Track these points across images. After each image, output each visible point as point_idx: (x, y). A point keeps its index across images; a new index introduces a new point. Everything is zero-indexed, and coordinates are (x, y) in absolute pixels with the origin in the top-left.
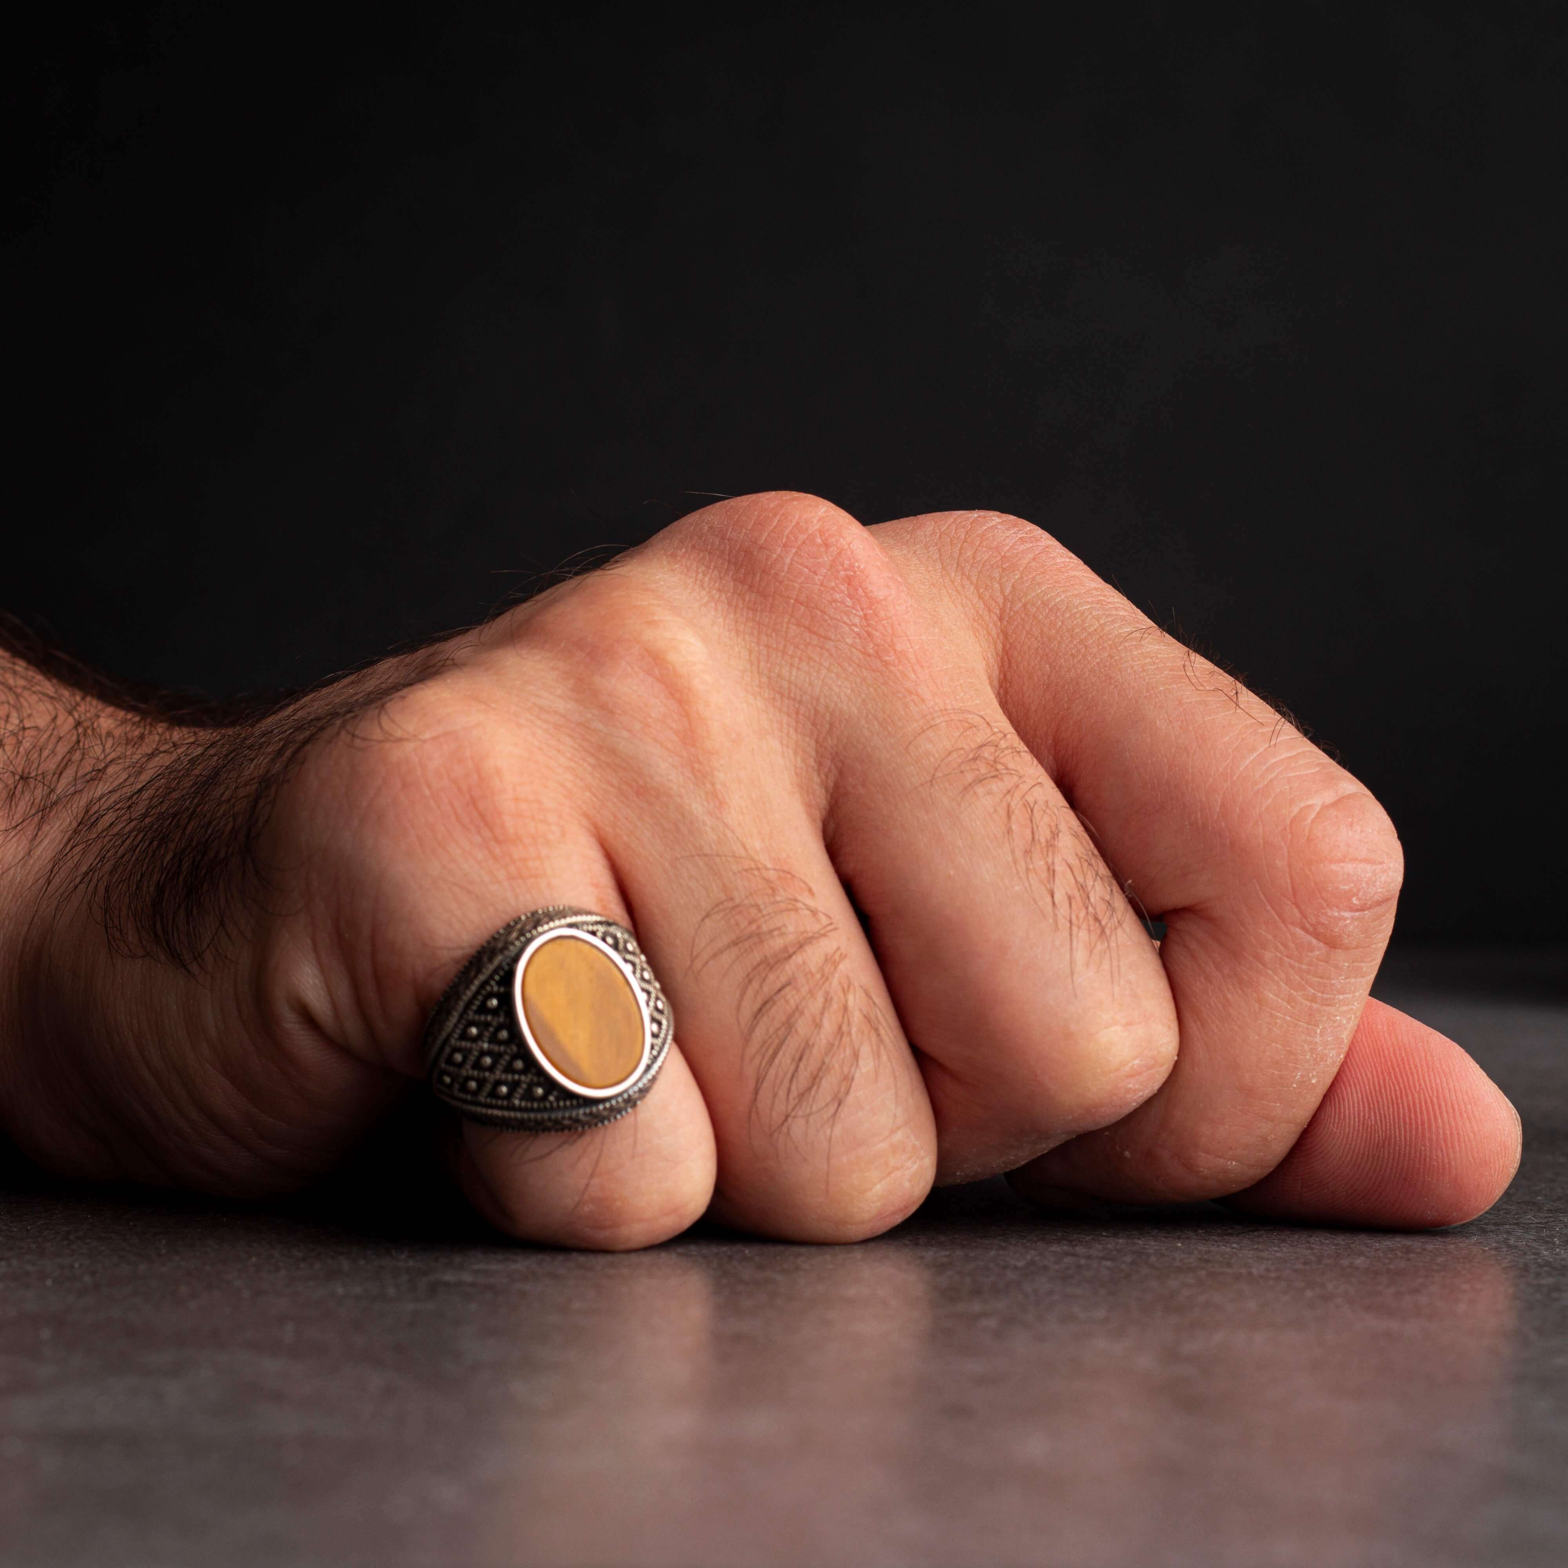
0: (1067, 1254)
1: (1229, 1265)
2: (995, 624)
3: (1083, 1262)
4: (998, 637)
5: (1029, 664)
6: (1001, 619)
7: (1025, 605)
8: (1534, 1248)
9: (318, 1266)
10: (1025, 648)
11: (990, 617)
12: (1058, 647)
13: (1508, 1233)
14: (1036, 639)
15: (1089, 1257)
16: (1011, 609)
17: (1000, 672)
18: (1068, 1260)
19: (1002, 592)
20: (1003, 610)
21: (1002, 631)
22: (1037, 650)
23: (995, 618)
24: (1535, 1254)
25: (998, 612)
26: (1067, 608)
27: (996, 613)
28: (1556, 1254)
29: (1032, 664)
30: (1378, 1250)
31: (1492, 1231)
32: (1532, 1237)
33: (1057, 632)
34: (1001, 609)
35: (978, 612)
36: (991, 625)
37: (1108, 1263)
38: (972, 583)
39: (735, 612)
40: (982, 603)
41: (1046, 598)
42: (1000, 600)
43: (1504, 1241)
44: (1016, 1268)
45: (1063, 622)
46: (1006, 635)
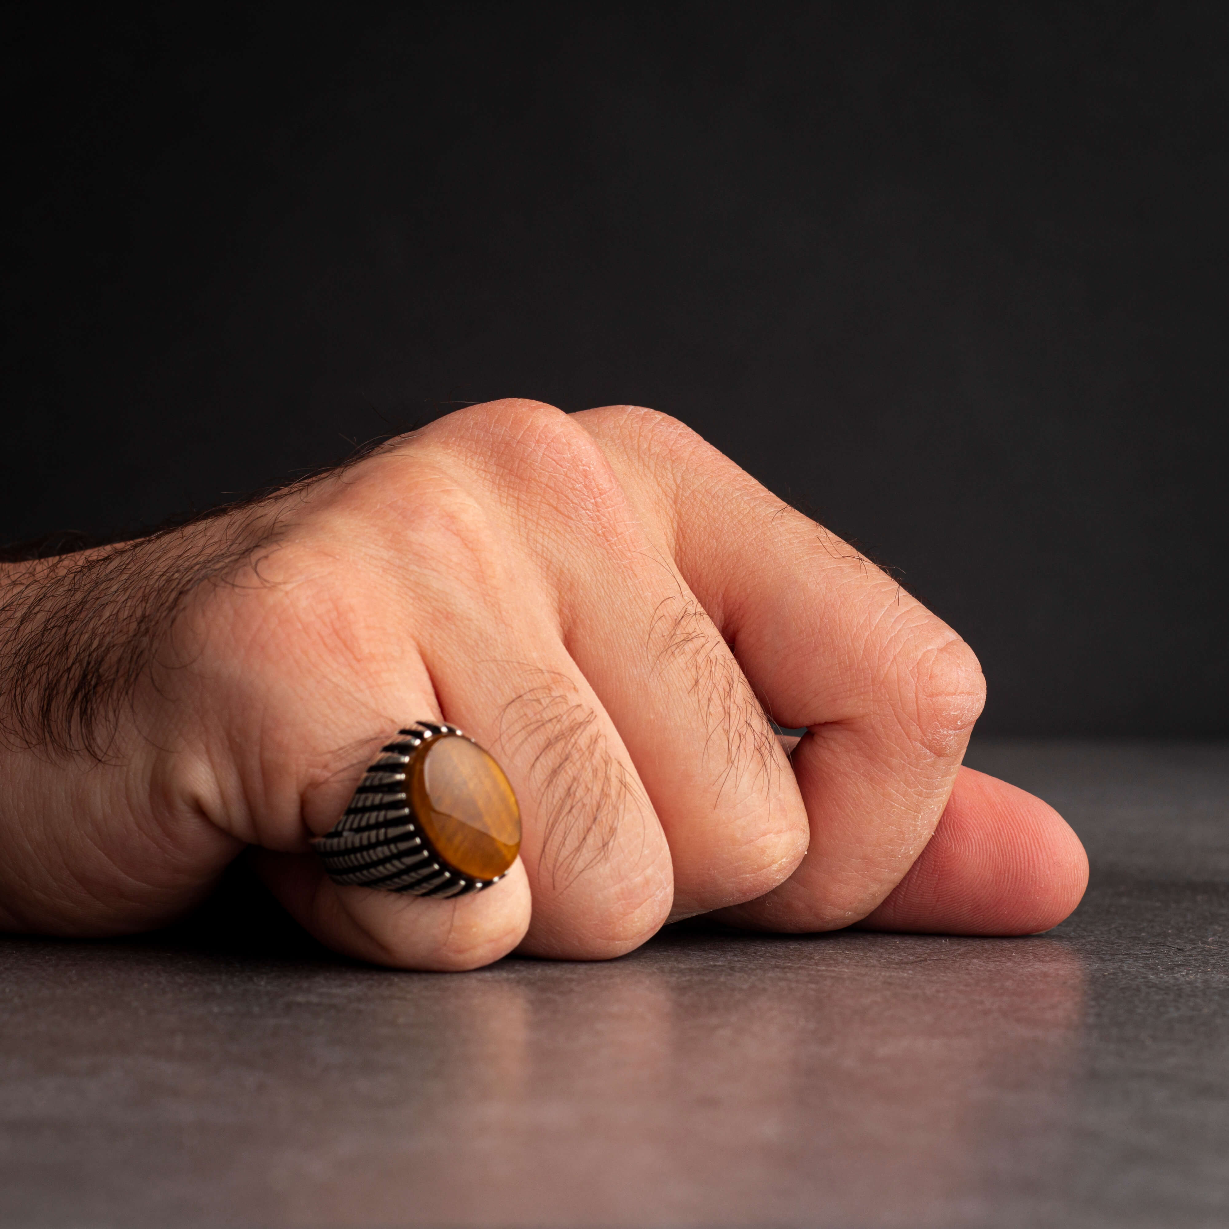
0: (780, 979)
1: (907, 987)
2: (671, 506)
3: (793, 985)
4: (674, 517)
5: (700, 539)
6: (675, 502)
7: (693, 492)
8: (1143, 973)
9: (196, 990)
10: (696, 526)
11: (667, 501)
12: (722, 526)
14: (704, 519)
15: (797, 981)
16: (683, 495)
17: (676, 544)
18: (783, 984)
19: (675, 481)
20: (676, 495)
21: (676, 512)
22: (705, 528)
23: (671, 502)
24: (1144, 978)
25: (673, 496)
26: (725, 495)
27: (671, 498)
28: (1160, 978)
29: (703, 539)
30: (1022, 975)
32: (1141, 965)
33: (720, 515)
34: (675, 495)
35: (658, 496)
36: (669, 507)
37: (813, 986)
38: (651, 472)
39: (499, 489)
40: (660, 489)
41: (708, 487)
42: (674, 487)
43: (1119, 968)
44: (741, 990)
45: (723, 508)
46: (680, 515)
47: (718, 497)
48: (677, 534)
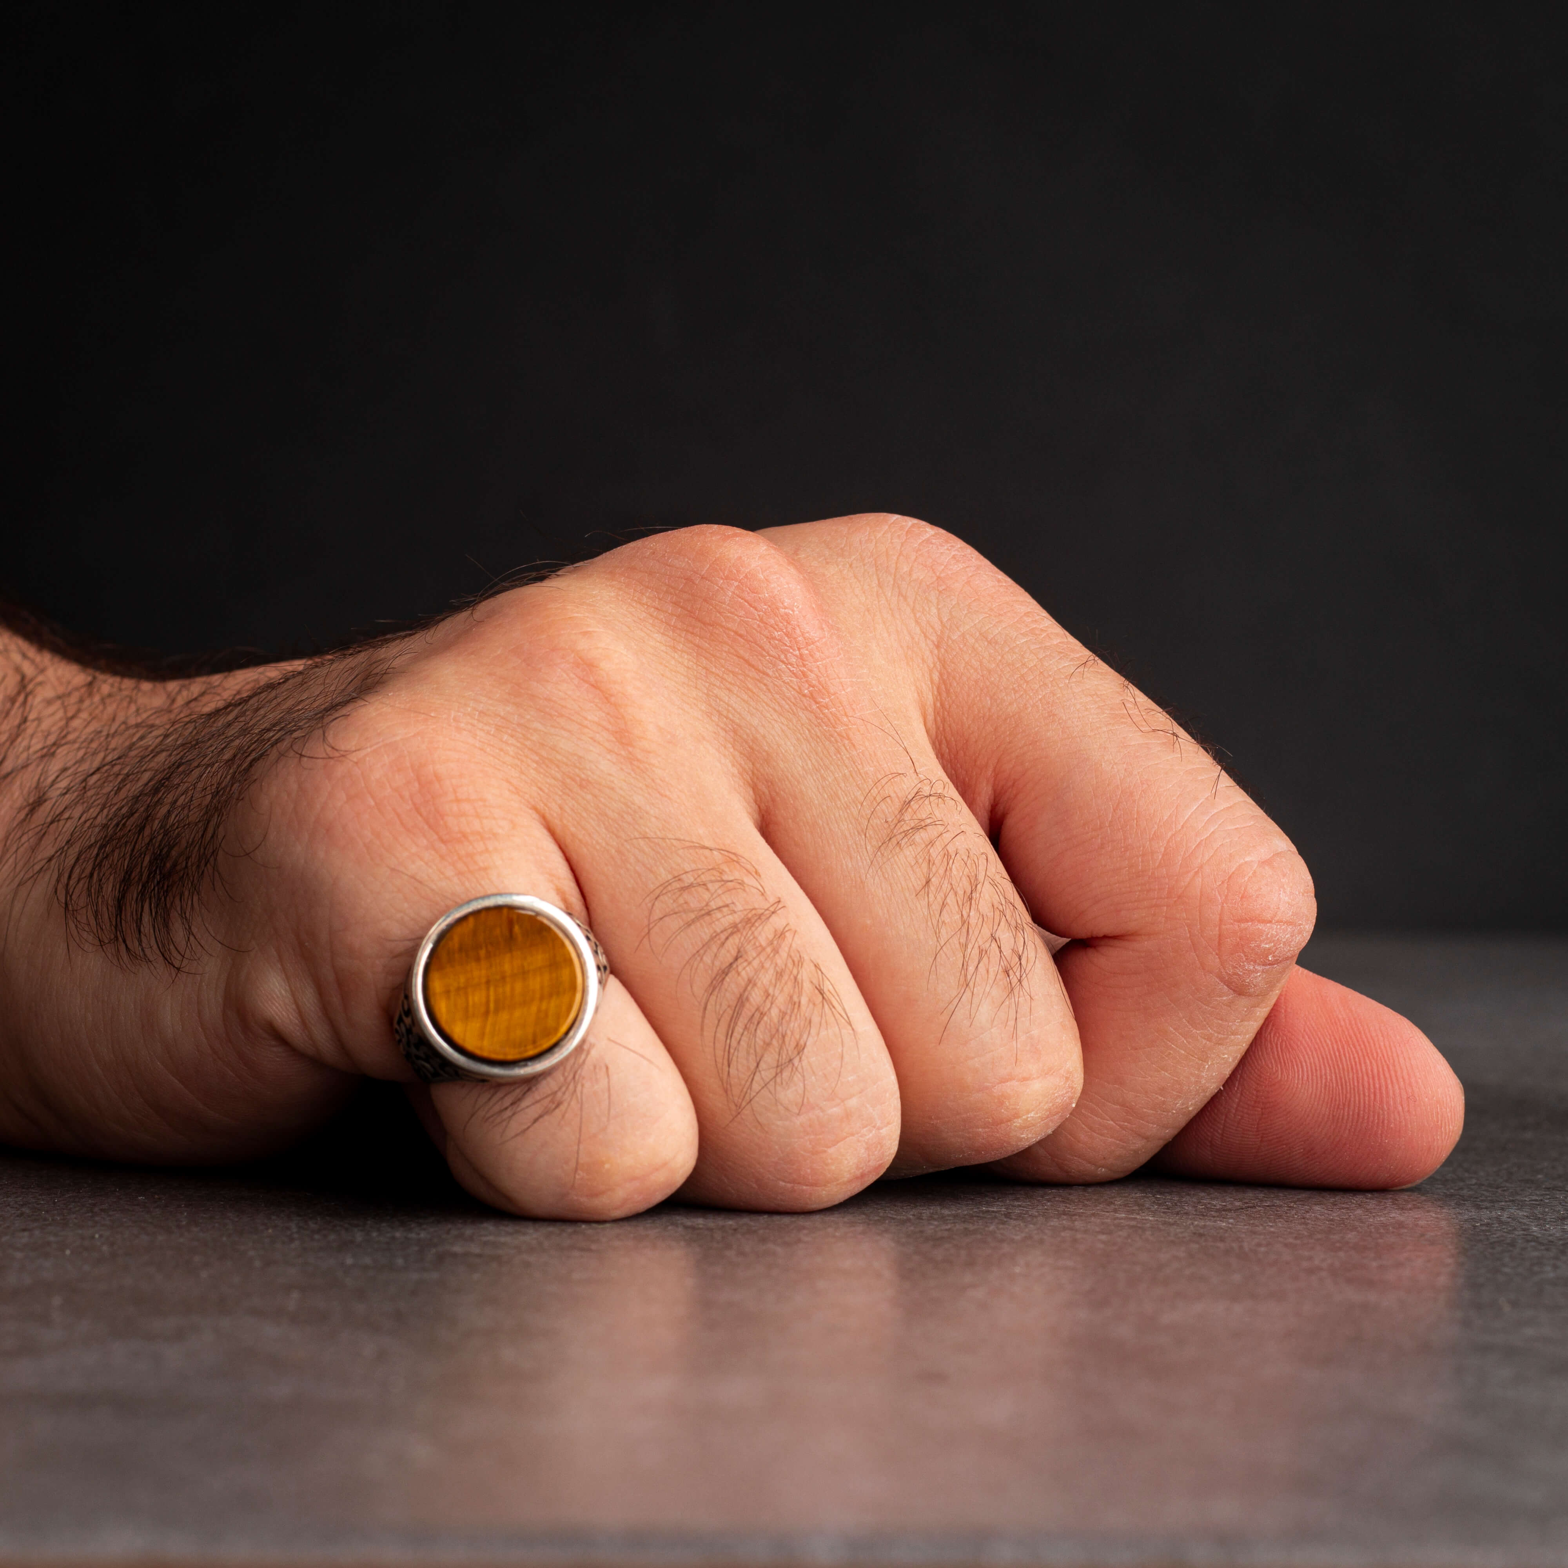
0: (1065, 1229)
2: (931, 652)
3: (1079, 1236)
4: (935, 666)
5: (969, 695)
6: (938, 647)
7: (963, 635)
8: (1524, 1224)
10: (965, 679)
11: (927, 645)
12: (999, 681)
13: (1502, 1209)
14: (976, 670)
15: (1086, 1232)
16: (949, 637)
18: (1066, 1234)
19: (940, 618)
20: (940, 638)
21: (939, 658)
22: (976, 682)
23: (932, 646)
24: (1524, 1230)
25: (934, 638)
27: (933, 641)
28: (1545, 1230)
29: (972, 696)
31: (1486, 1208)
32: (1525, 1214)
33: (998, 665)
34: (938, 636)
35: (913, 638)
36: (928, 653)
37: (1103, 1237)
40: (918, 629)
42: (938, 627)
43: (1496, 1218)
44: (1012, 1241)
45: (1002, 657)
46: (943, 663)
47: (996, 643)
48: (938, 688)
